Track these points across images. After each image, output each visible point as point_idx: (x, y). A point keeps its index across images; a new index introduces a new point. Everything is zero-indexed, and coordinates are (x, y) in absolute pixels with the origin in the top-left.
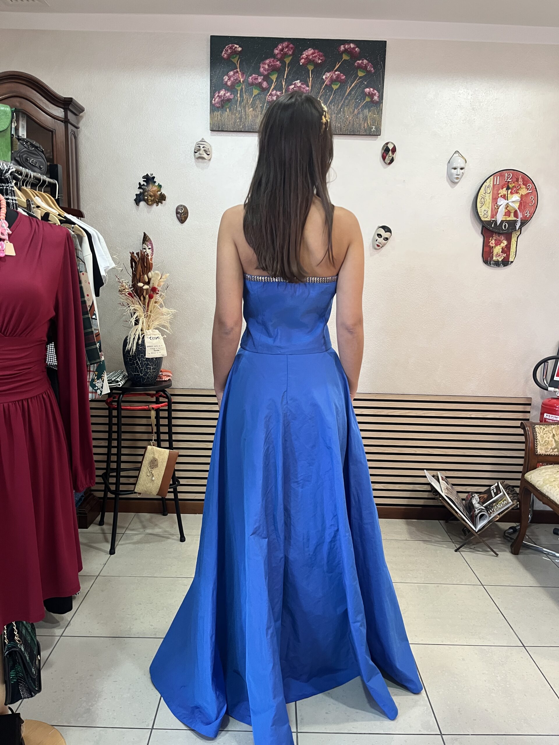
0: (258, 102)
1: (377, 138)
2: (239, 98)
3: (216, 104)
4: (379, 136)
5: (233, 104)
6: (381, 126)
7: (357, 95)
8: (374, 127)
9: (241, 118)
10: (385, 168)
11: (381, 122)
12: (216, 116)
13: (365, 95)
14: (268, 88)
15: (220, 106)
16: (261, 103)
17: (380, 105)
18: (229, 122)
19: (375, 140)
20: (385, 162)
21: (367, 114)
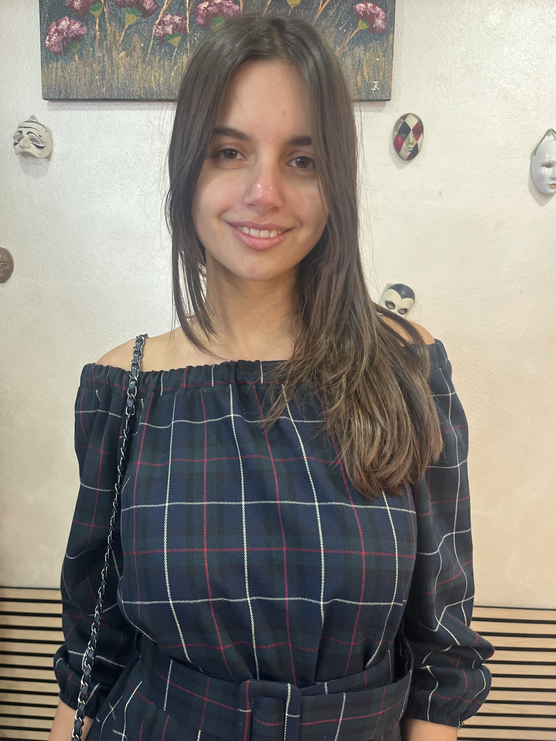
0: (136, 38)
1: (384, 106)
2: (99, 33)
3: (53, 47)
4: (387, 102)
5: (86, 44)
6: (391, 80)
7: (339, 17)
8: (375, 82)
9: (103, 72)
10: (400, 168)
11: (391, 72)
12: (53, 70)
13: (357, 17)
14: (156, 9)
15: (60, 51)
16: (142, 40)
17: (389, 37)
18: (79, 81)
19: (380, 111)
20: (400, 156)
21: (362, 56)
